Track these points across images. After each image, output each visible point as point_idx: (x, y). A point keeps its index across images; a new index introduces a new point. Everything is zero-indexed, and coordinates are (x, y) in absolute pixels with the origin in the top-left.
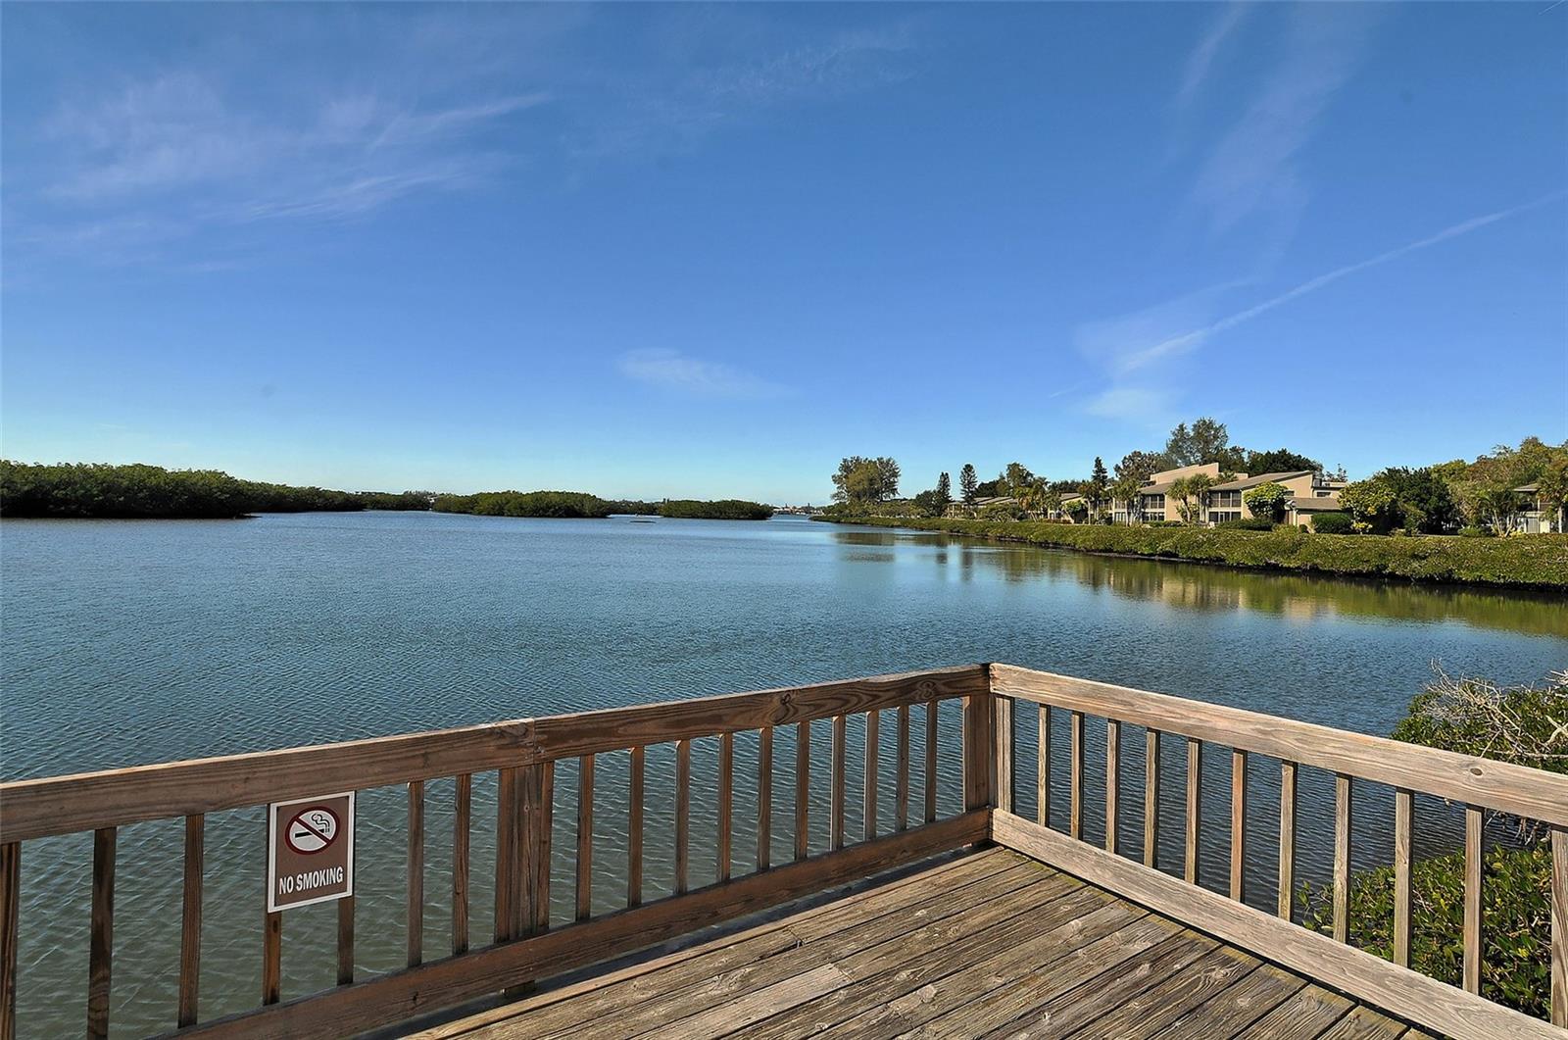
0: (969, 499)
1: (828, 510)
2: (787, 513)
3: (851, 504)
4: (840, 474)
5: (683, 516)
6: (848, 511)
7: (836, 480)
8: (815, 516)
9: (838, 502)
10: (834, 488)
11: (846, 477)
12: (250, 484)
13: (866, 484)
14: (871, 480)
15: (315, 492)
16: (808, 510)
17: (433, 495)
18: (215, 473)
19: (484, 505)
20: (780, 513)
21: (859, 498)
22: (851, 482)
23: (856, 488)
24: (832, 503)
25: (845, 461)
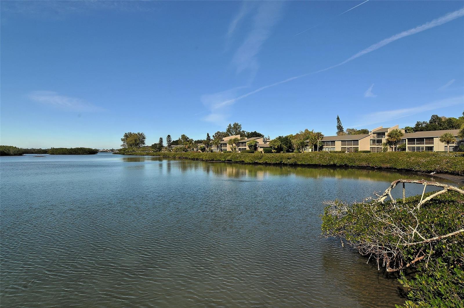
0: (169, 146)
1: (120, 150)
2: (104, 152)
3: (128, 148)
4: (124, 138)
5: (59, 154)
6: (127, 150)
7: (122, 140)
8: (115, 152)
9: (123, 147)
10: (122, 143)
11: (126, 139)
13: (134, 141)
14: (136, 140)
16: (112, 150)
20: (101, 152)
21: (131, 146)
22: (128, 141)
23: (130, 143)
24: (121, 148)
25: (126, 134)
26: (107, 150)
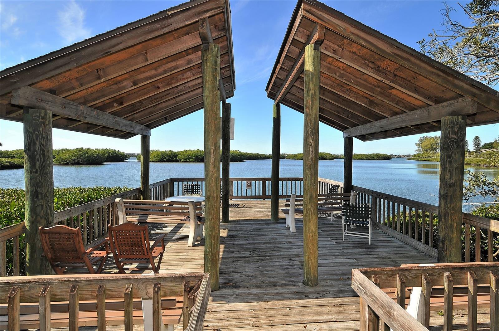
0: (478, 150)
1: (414, 156)
2: (400, 157)
3: (423, 153)
4: (418, 142)
5: (359, 159)
6: (422, 156)
7: (417, 145)
8: (410, 158)
9: (418, 153)
10: (416, 148)
11: (421, 144)
12: (244, 153)
13: (430, 146)
14: (432, 144)
15: (258, 155)
16: (409, 156)
17: (286, 154)
18: (237, 151)
19: (299, 157)
20: (397, 157)
21: (427, 151)
22: (423, 145)
23: (426, 148)
24: (415, 153)
25: (421, 138)
26: (403, 155)
